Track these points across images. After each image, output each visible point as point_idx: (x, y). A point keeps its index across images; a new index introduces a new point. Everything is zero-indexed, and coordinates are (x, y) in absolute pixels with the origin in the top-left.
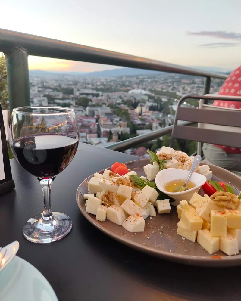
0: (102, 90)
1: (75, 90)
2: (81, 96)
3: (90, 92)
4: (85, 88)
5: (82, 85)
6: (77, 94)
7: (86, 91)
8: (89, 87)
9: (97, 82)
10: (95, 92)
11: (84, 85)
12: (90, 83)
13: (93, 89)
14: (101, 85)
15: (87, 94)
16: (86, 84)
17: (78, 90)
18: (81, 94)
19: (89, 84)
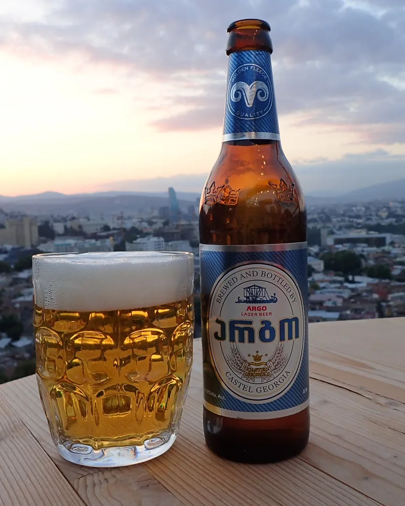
0: (390, 229)
1: (324, 232)
2: (340, 247)
3: (363, 234)
4: (350, 227)
5: (343, 221)
6: (330, 241)
7: (353, 234)
8: (359, 224)
9: (378, 210)
10: (374, 234)
11: (347, 219)
12: (361, 213)
13: (370, 228)
14: (388, 217)
15: (354, 241)
16: (350, 217)
17: (332, 233)
18: (338, 241)
19: (358, 217)
